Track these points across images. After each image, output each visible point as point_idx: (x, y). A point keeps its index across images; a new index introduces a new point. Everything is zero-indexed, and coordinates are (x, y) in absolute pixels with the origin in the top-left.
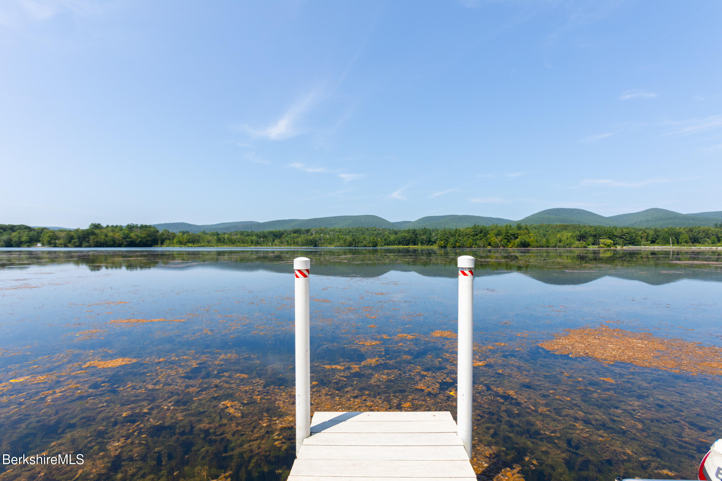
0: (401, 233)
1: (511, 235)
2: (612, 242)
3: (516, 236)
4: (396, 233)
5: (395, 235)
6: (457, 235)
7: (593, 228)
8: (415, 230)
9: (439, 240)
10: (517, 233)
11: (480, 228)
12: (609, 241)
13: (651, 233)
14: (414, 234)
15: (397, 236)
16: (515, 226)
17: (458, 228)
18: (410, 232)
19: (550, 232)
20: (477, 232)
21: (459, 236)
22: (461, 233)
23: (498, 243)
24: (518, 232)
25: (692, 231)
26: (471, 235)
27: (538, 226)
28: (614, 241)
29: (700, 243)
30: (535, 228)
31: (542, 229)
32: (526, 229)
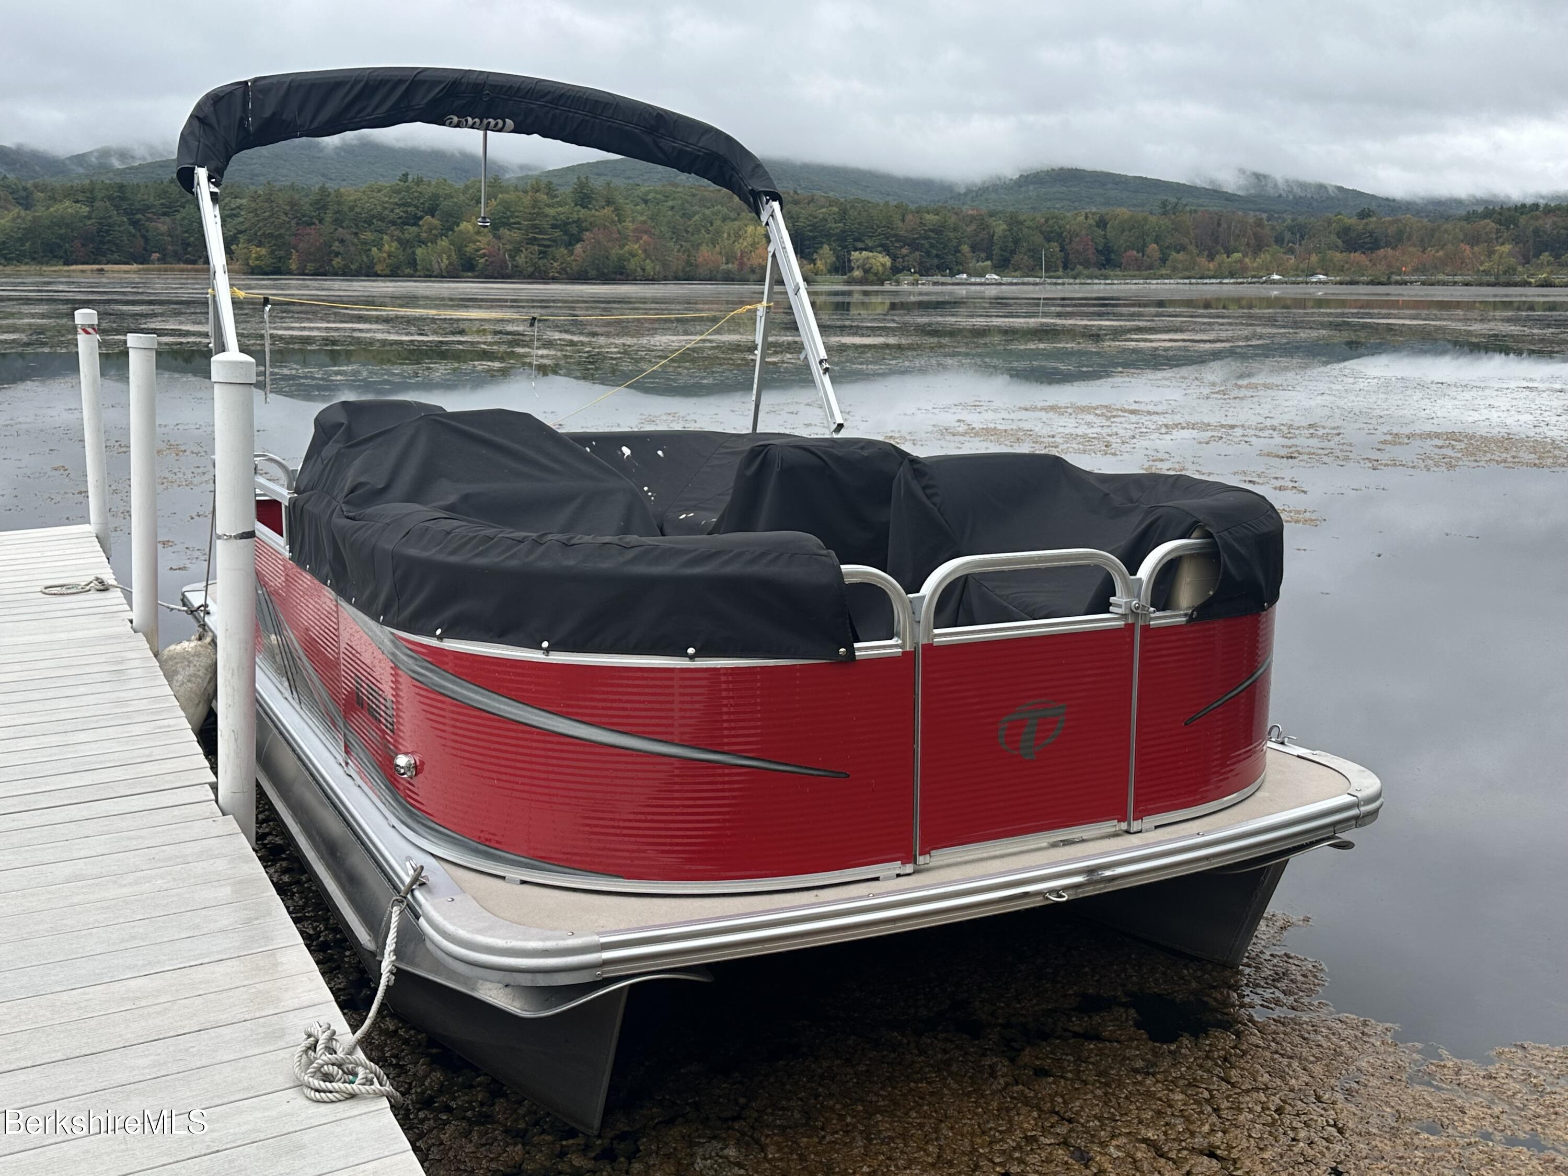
0: (53, 199)
1: (554, 227)
2: (887, 261)
3: (574, 229)
4: (25, 200)
5: (16, 210)
6: (329, 217)
7: (835, 209)
8: (121, 187)
9: (242, 238)
10: (575, 216)
11: (429, 191)
12: (881, 260)
13: (1000, 227)
14: (117, 207)
15: (28, 215)
16: (569, 190)
17: (331, 186)
18: (99, 195)
19: (697, 217)
20: (417, 207)
21: (338, 222)
22: (346, 209)
23: (505, 261)
24: (583, 213)
25: (1105, 225)
26: (393, 223)
27: (656, 192)
28: (894, 258)
29: (1119, 266)
30: (646, 202)
31: (670, 203)
32: (609, 202)
